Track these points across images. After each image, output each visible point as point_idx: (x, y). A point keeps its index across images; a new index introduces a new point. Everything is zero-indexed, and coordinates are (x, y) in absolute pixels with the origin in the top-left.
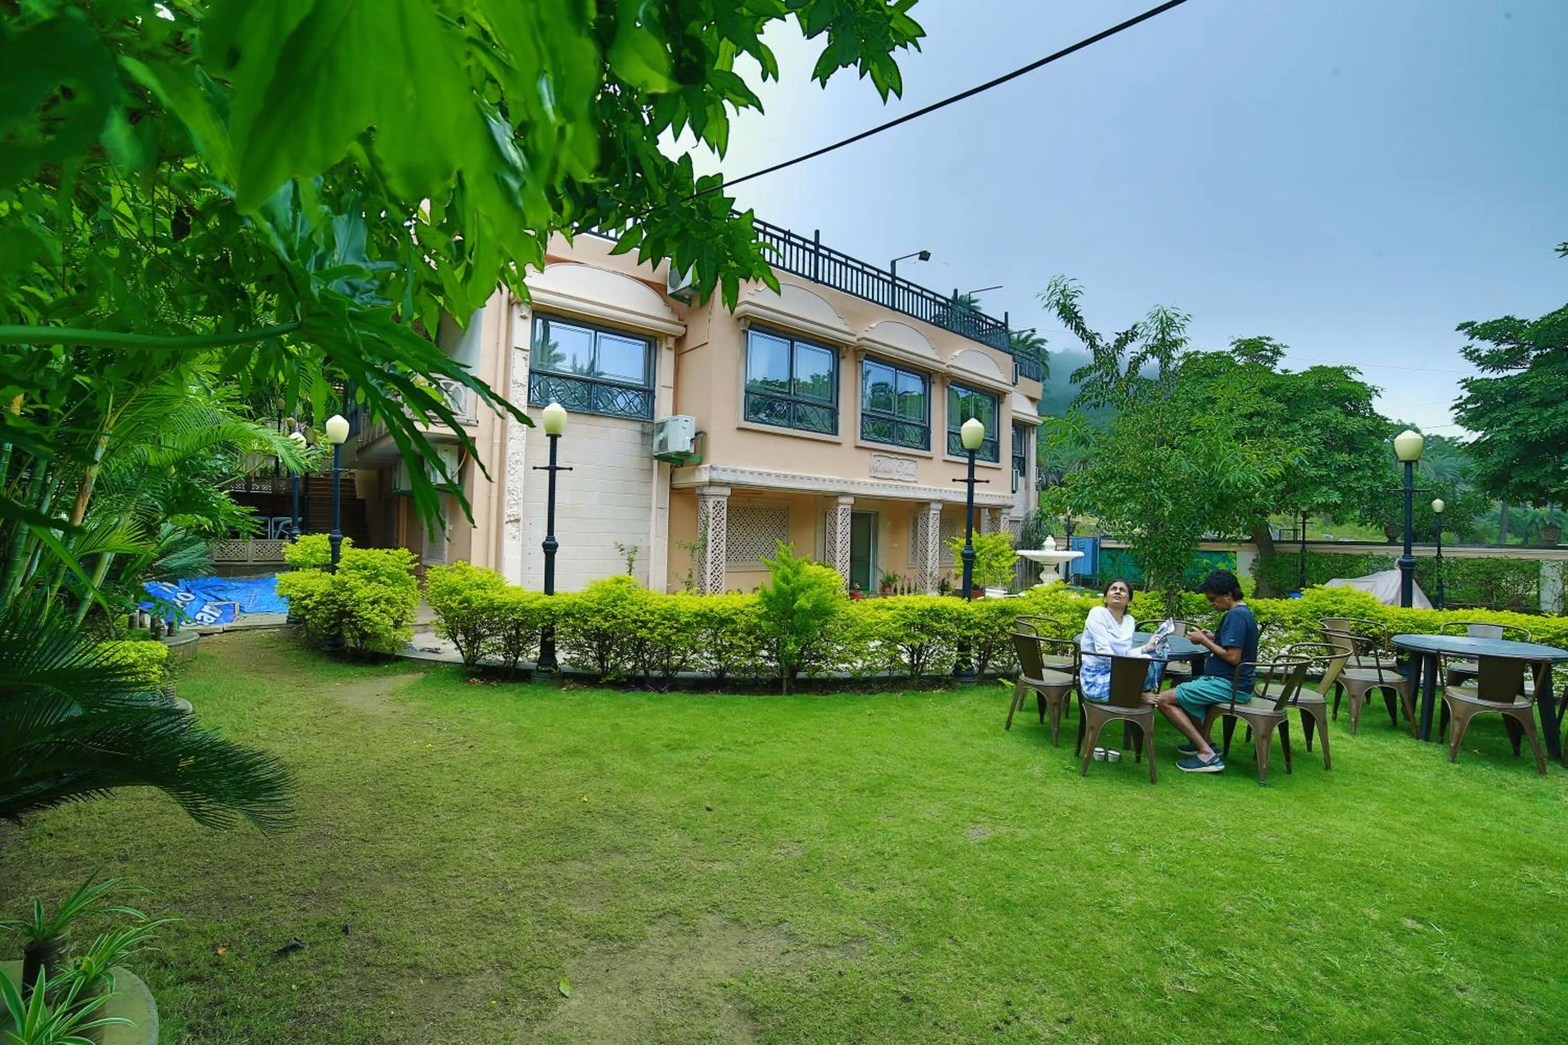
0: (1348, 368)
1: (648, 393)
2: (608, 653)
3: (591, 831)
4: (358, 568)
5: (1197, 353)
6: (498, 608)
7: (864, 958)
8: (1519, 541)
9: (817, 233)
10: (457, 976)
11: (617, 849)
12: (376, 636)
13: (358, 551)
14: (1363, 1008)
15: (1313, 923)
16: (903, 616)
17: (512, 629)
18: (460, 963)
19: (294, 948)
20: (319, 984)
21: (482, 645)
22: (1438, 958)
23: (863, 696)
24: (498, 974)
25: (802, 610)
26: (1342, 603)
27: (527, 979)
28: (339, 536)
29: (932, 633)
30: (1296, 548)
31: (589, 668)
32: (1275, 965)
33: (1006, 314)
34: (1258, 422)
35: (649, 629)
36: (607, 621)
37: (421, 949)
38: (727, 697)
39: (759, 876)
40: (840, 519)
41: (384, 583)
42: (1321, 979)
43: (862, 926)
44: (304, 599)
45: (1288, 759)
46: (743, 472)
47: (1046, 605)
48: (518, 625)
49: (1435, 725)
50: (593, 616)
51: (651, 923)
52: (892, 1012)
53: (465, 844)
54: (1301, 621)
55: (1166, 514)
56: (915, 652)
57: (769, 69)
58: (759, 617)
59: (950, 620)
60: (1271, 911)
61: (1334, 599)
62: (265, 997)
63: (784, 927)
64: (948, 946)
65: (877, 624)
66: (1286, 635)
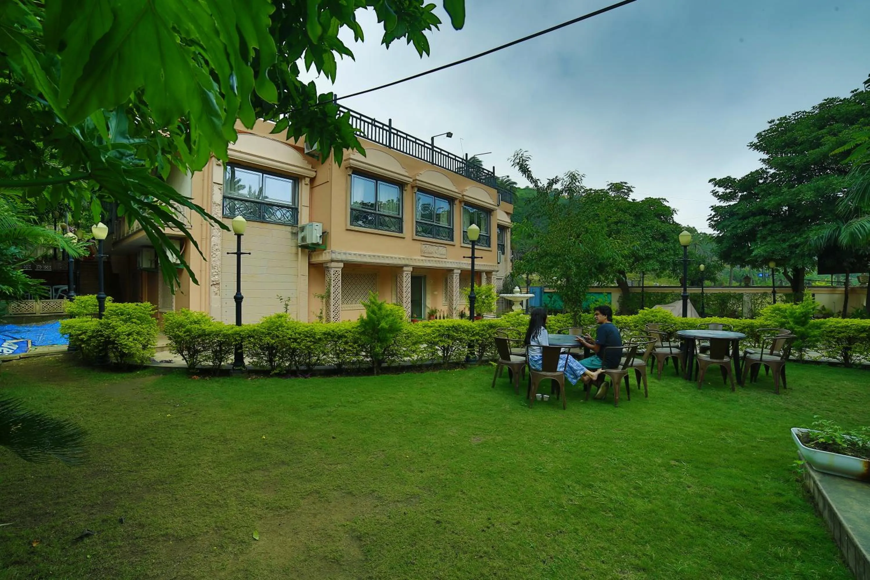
0: (662, 199)
1: (294, 210)
2: (275, 357)
3: (268, 454)
4: (117, 314)
5: (591, 190)
6: (209, 335)
7: (417, 505)
8: (738, 284)
9: (390, 120)
10: (193, 537)
11: (283, 463)
12: (131, 355)
13: (117, 304)
14: (649, 501)
15: (633, 467)
16: (438, 330)
17: (217, 346)
18: (193, 530)
19: (87, 535)
20: (105, 553)
21: (199, 357)
22: (682, 475)
23: (417, 374)
24: (217, 533)
25: (383, 329)
26: (656, 316)
27: (234, 534)
28: (104, 296)
29: (454, 339)
30: (639, 290)
31: (263, 366)
32: (615, 488)
33: (494, 167)
34: (620, 226)
35: (298, 342)
36: (273, 339)
37: (169, 525)
38: (342, 378)
39: (362, 469)
40: (405, 279)
41: (135, 323)
42: (634, 491)
43: (416, 490)
44: (80, 335)
45: (628, 394)
46: (350, 254)
47: (512, 323)
48: (220, 344)
49: (694, 373)
50: (265, 337)
51: (303, 498)
52: (431, 529)
53: (193, 467)
54: (638, 326)
55: (573, 273)
56: (445, 349)
57: (359, 35)
58: (360, 333)
59: (463, 332)
60: (615, 464)
61: (653, 314)
62: (69, 564)
63: (376, 494)
64: (460, 495)
65: (424, 335)
66: (631, 334)
